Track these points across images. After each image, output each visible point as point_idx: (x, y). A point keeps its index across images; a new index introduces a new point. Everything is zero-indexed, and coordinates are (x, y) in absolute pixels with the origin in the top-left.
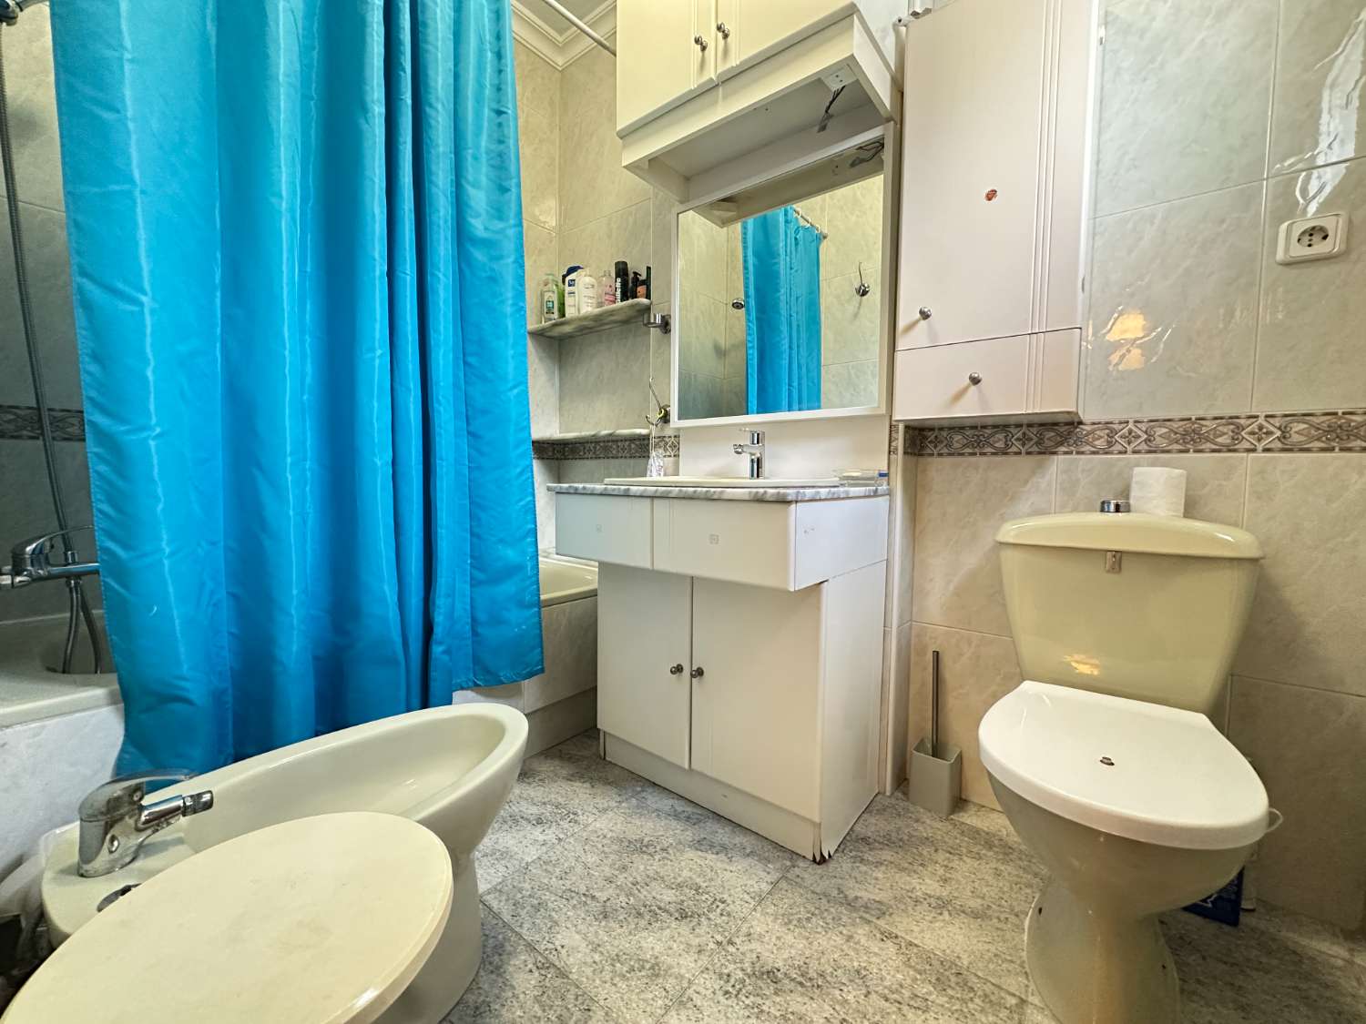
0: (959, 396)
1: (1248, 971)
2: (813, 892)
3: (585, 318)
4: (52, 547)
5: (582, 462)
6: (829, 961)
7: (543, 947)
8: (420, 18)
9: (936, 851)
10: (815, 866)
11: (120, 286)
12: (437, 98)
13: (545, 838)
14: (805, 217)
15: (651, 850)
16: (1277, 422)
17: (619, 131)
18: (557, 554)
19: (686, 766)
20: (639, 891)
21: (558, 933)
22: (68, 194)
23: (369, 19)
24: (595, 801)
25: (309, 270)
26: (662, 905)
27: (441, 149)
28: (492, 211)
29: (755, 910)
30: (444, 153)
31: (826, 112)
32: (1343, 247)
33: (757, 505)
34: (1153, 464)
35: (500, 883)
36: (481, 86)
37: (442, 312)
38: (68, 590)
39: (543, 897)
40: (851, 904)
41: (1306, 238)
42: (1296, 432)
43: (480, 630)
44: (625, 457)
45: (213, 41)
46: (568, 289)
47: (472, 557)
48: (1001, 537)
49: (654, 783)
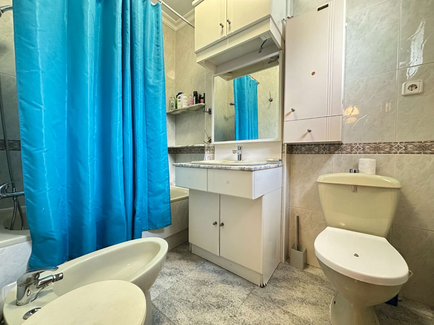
0: (304, 136)
1: (402, 322)
2: (261, 297)
3: (184, 109)
4: (8, 187)
5: (182, 154)
6: (267, 322)
7: (173, 320)
8: (133, 16)
9: (300, 282)
10: (261, 288)
11: (34, 103)
12: (138, 41)
13: (172, 280)
14: (252, 77)
15: (207, 284)
16: (403, 144)
17: (196, 52)
18: (176, 186)
19: (218, 255)
20: (204, 299)
21: (178, 314)
22: (17, 73)
23: (117, 17)
24: (189, 267)
25: (96, 96)
26: (212, 303)
27: (139, 58)
28: (156, 77)
29: (242, 304)
30: (140, 59)
31: (261, 47)
32: (422, 91)
33: (241, 172)
34: (365, 157)
35: (158, 297)
36: (152, 37)
37: (139, 109)
38: (13, 201)
39: (172, 302)
40: (273, 301)
41: (410, 88)
42: (409, 148)
43: (151, 211)
44: (197, 153)
45: (66, 23)
46: (178, 100)
47: (148, 187)
48: (318, 181)
49: (208, 261)
